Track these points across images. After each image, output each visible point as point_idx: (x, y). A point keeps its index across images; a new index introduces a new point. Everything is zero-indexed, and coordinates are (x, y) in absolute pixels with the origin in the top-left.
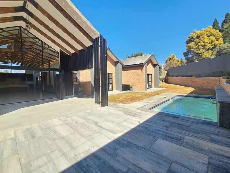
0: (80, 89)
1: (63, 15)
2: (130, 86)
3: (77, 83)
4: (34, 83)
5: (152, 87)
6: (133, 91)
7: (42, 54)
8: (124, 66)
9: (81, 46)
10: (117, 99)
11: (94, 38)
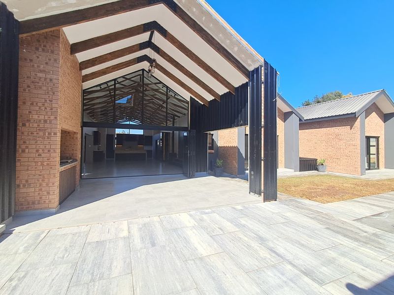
0: (219, 162)
1: (202, 37)
2: (318, 161)
3: (213, 151)
4: (153, 148)
5: (378, 166)
6: (326, 173)
7: (165, 106)
8: (305, 120)
9: (226, 87)
10: (293, 189)
11: (251, 69)
